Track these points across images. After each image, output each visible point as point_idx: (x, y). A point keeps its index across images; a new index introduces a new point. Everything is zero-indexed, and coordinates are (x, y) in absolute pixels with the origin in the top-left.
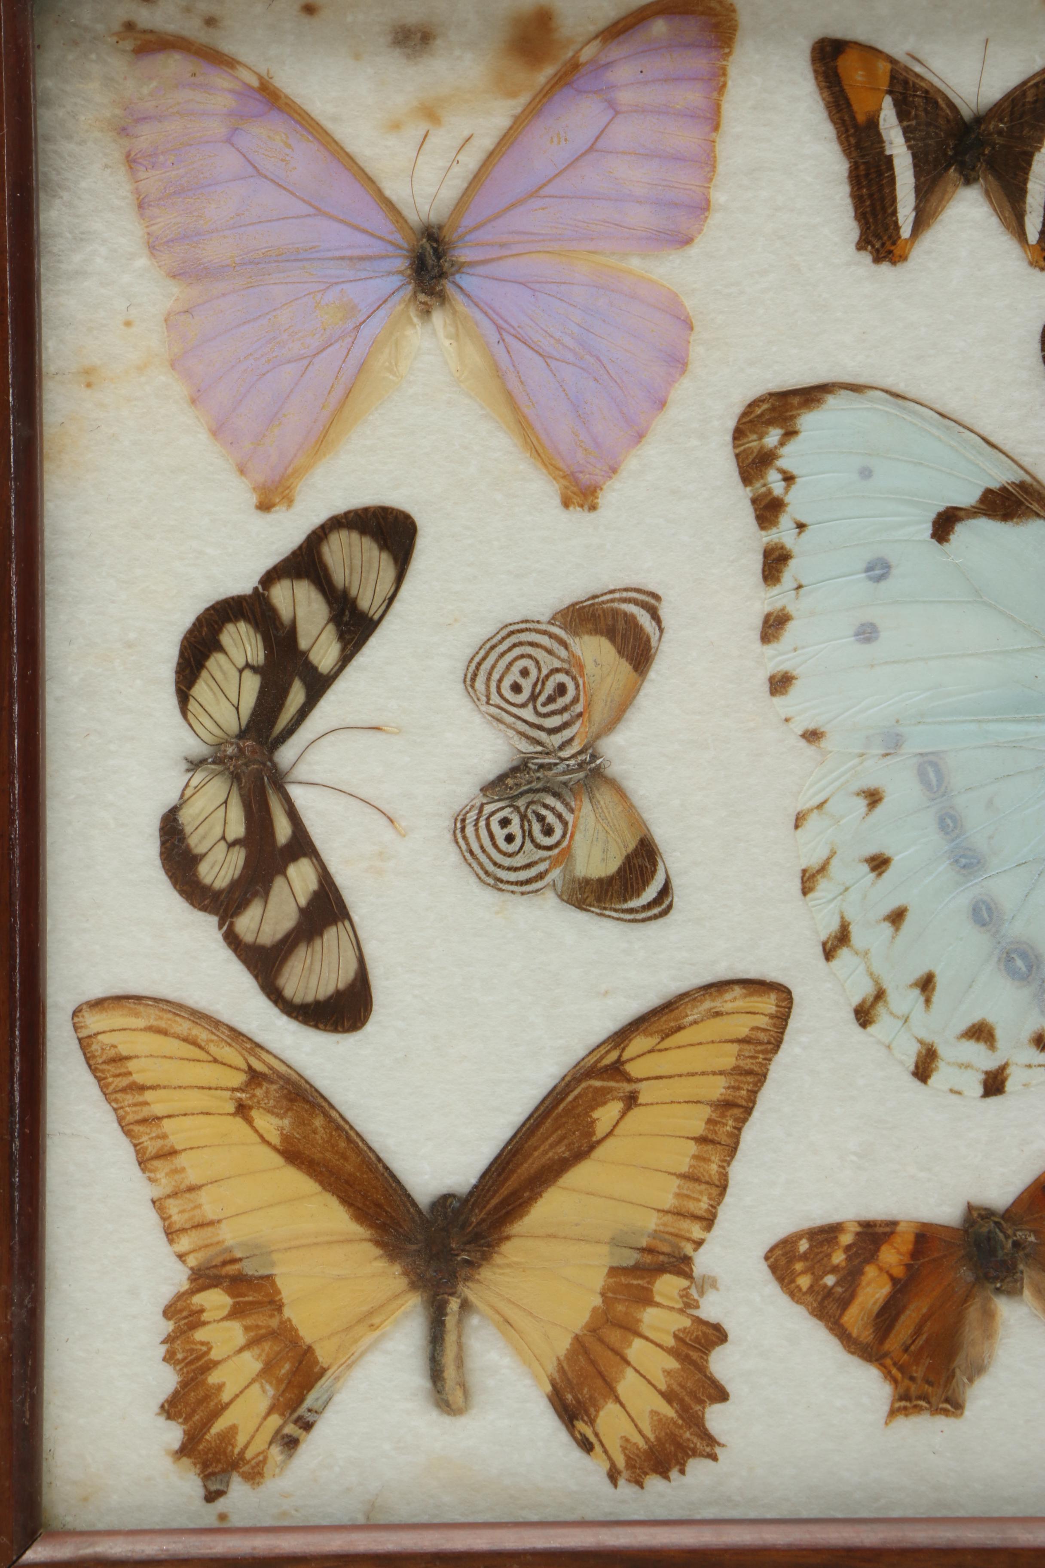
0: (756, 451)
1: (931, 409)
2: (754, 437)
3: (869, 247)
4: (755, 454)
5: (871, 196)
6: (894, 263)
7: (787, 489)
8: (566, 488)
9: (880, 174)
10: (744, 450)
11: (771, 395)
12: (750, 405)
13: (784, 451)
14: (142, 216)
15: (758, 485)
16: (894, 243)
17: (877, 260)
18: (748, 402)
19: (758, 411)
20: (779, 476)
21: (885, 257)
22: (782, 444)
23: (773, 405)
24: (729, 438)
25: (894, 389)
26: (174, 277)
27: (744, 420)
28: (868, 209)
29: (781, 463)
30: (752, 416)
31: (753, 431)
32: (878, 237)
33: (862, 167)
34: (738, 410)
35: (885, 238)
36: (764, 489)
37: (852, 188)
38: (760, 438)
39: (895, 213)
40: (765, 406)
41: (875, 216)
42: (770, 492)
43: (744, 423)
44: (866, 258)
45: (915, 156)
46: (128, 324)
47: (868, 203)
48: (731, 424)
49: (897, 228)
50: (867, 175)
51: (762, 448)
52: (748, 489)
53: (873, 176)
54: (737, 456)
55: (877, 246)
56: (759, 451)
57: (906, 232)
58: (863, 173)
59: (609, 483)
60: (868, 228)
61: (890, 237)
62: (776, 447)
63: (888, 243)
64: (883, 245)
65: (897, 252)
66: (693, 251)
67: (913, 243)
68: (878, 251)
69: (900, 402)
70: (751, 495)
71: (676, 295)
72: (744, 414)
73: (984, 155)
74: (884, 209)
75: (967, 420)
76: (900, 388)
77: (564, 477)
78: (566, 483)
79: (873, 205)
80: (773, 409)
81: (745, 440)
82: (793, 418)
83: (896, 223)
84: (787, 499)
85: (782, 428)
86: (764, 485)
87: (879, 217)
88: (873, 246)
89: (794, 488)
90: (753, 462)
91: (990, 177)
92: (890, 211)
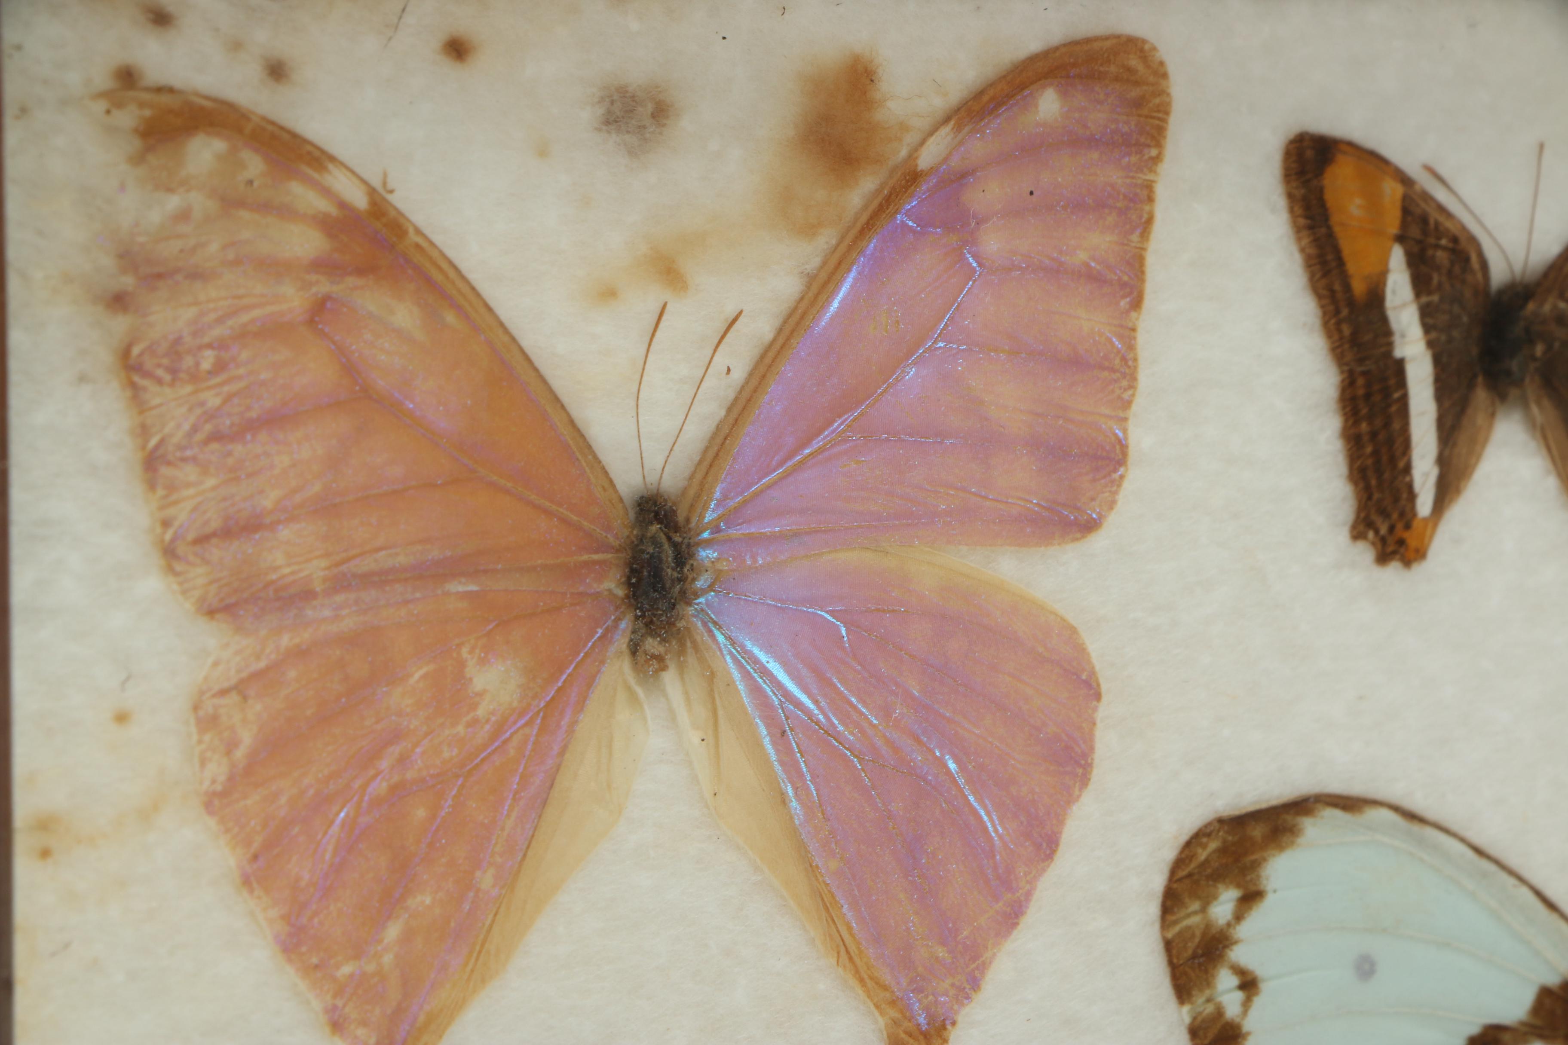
0: (1198, 933)
1: (1463, 840)
2: (1195, 906)
3: (1371, 534)
4: (1197, 940)
5: (1374, 435)
6: (1407, 563)
7: (1247, 1004)
8: (895, 1022)
9: (1386, 393)
10: (1180, 933)
11: (1221, 821)
12: (1188, 844)
13: (1243, 930)
14: (151, 485)
15: (1200, 1000)
16: (1408, 526)
17: (1383, 558)
18: (1185, 838)
19: (1203, 855)
20: (1234, 981)
21: (1394, 553)
22: (1239, 917)
23: (1224, 841)
24: (1154, 909)
25: (1408, 804)
26: (211, 613)
27: (1181, 873)
28: (1369, 462)
29: (1239, 954)
30: (1193, 865)
31: (1194, 895)
32: (1384, 513)
33: (1360, 381)
34: (1169, 854)
35: (1395, 516)
36: (1210, 1009)
37: (1346, 421)
38: (1204, 910)
39: (1408, 469)
40: (1213, 845)
41: (1379, 473)
42: (1219, 1012)
43: (1180, 880)
44: (1364, 552)
45: (1437, 361)
46: (122, 718)
47: (1369, 449)
48: (1158, 882)
49: (1412, 496)
50: (1368, 396)
51: (1208, 926)
52: (1186, 1009)
53: (1377, 398)
54: (1168, 945)
55: (1383, 530)
56: (1204, 934)
57: (1424, 505)
58: (1361, 392)
59: (965, 1011)
60: (1370, 498)
61: (1402, 515)
62: (1229, 925)
63: (1400, 526)
64: (1392, 529)
65: (1412, 543)
66: (1098, 542)
67: (1435, 526)
68: (1383, 540)
69: (1416, 828)
70: (1187, 1020)
71: (1073, 630)
72: (1178, 864)
73: (1534, 358)
74: (1393, 460)
75: (1513, 862)
76: (1418, 803)
77: (893, 1003)
78: (894, 1013)
79: (1376, 453)
80: (1223, 851)
81: (1182, 913)
82: (1255, 865)
83: (1410, 487)
84: (1248, 1025)
85: (1238, 886)
86: (1209, 1000)
87: (1387, 475)
88: (1377, 532)
89: (1258, 1002)
90: (1194, 956)
91: (1546, 403)
92: (1401, 464)
